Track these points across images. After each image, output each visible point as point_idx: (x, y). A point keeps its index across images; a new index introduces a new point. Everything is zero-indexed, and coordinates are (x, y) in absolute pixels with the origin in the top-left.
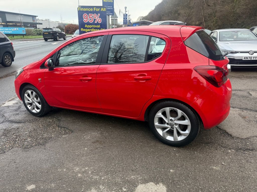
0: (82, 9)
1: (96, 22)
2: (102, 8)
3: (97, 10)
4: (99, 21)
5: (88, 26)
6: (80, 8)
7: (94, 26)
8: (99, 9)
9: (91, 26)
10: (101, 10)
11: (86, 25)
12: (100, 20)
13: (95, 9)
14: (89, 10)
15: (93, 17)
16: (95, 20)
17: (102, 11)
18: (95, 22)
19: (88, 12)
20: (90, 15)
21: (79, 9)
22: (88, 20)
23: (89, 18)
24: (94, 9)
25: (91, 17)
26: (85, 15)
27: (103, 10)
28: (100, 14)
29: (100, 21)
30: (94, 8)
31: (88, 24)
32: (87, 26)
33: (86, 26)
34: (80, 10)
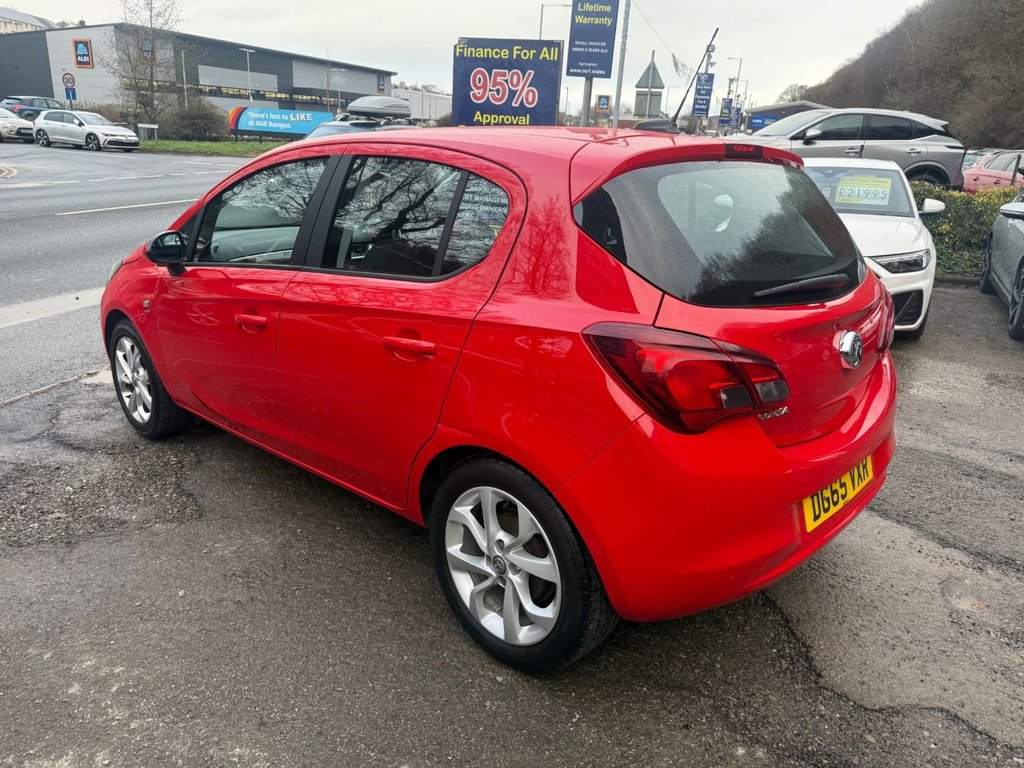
0: (469, 52)
1: (516, 103)
2: (545, 49)
3: (525, 54)
4: (527, 99)
5: (485, 116)
6: (463, 48)
7: (508, 120)
8: (532, 52)
9: (495, 119)
10: (542, 56)
11: (478, 113)
12: (531, 94)
13: (517, 50)
14: (497, 53)
15: (506, 81)
16: (512, 94)
17: (545, 58)
18: (513, 105)
19: (489, 64)
20: (497, 75)
21: (458, 50)
22: (488, 93)
23: (494, 86)
24: (515, 52)
25: (500, 84)
26: (478, 74)
27: (547, 55)
28: (533, 72)
29: (530, 99)
30: (515, 48)
31: (488, 108)
32: (480, 118)
33: (478, 116)
34: (462, 54)
